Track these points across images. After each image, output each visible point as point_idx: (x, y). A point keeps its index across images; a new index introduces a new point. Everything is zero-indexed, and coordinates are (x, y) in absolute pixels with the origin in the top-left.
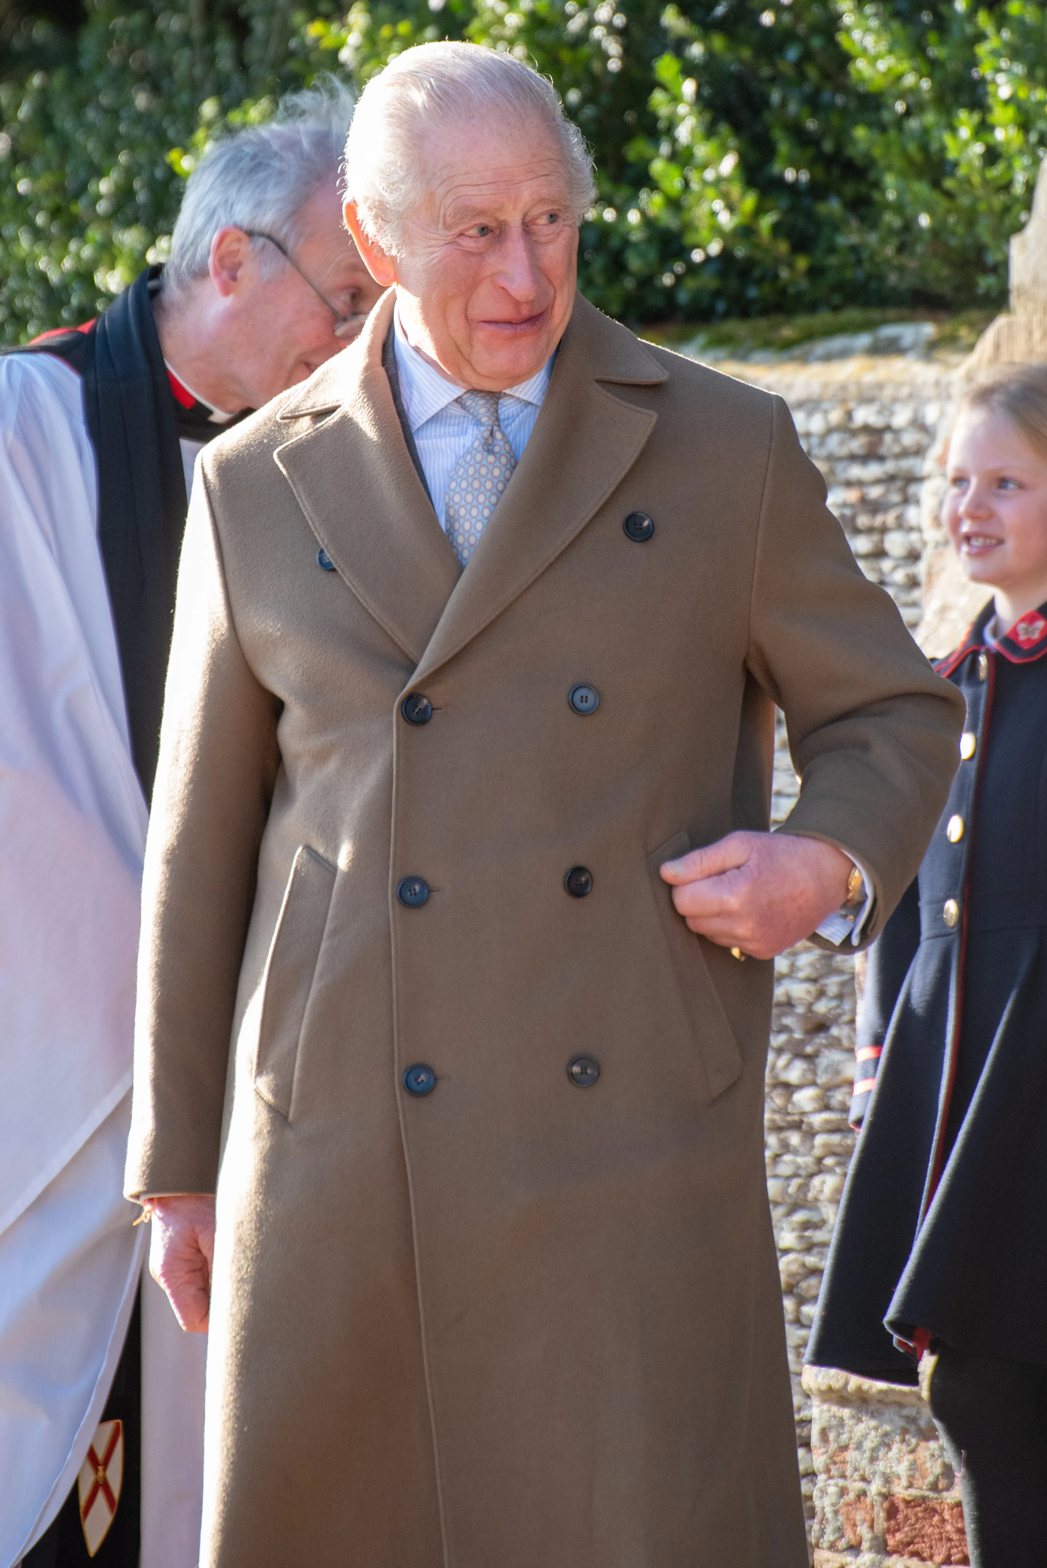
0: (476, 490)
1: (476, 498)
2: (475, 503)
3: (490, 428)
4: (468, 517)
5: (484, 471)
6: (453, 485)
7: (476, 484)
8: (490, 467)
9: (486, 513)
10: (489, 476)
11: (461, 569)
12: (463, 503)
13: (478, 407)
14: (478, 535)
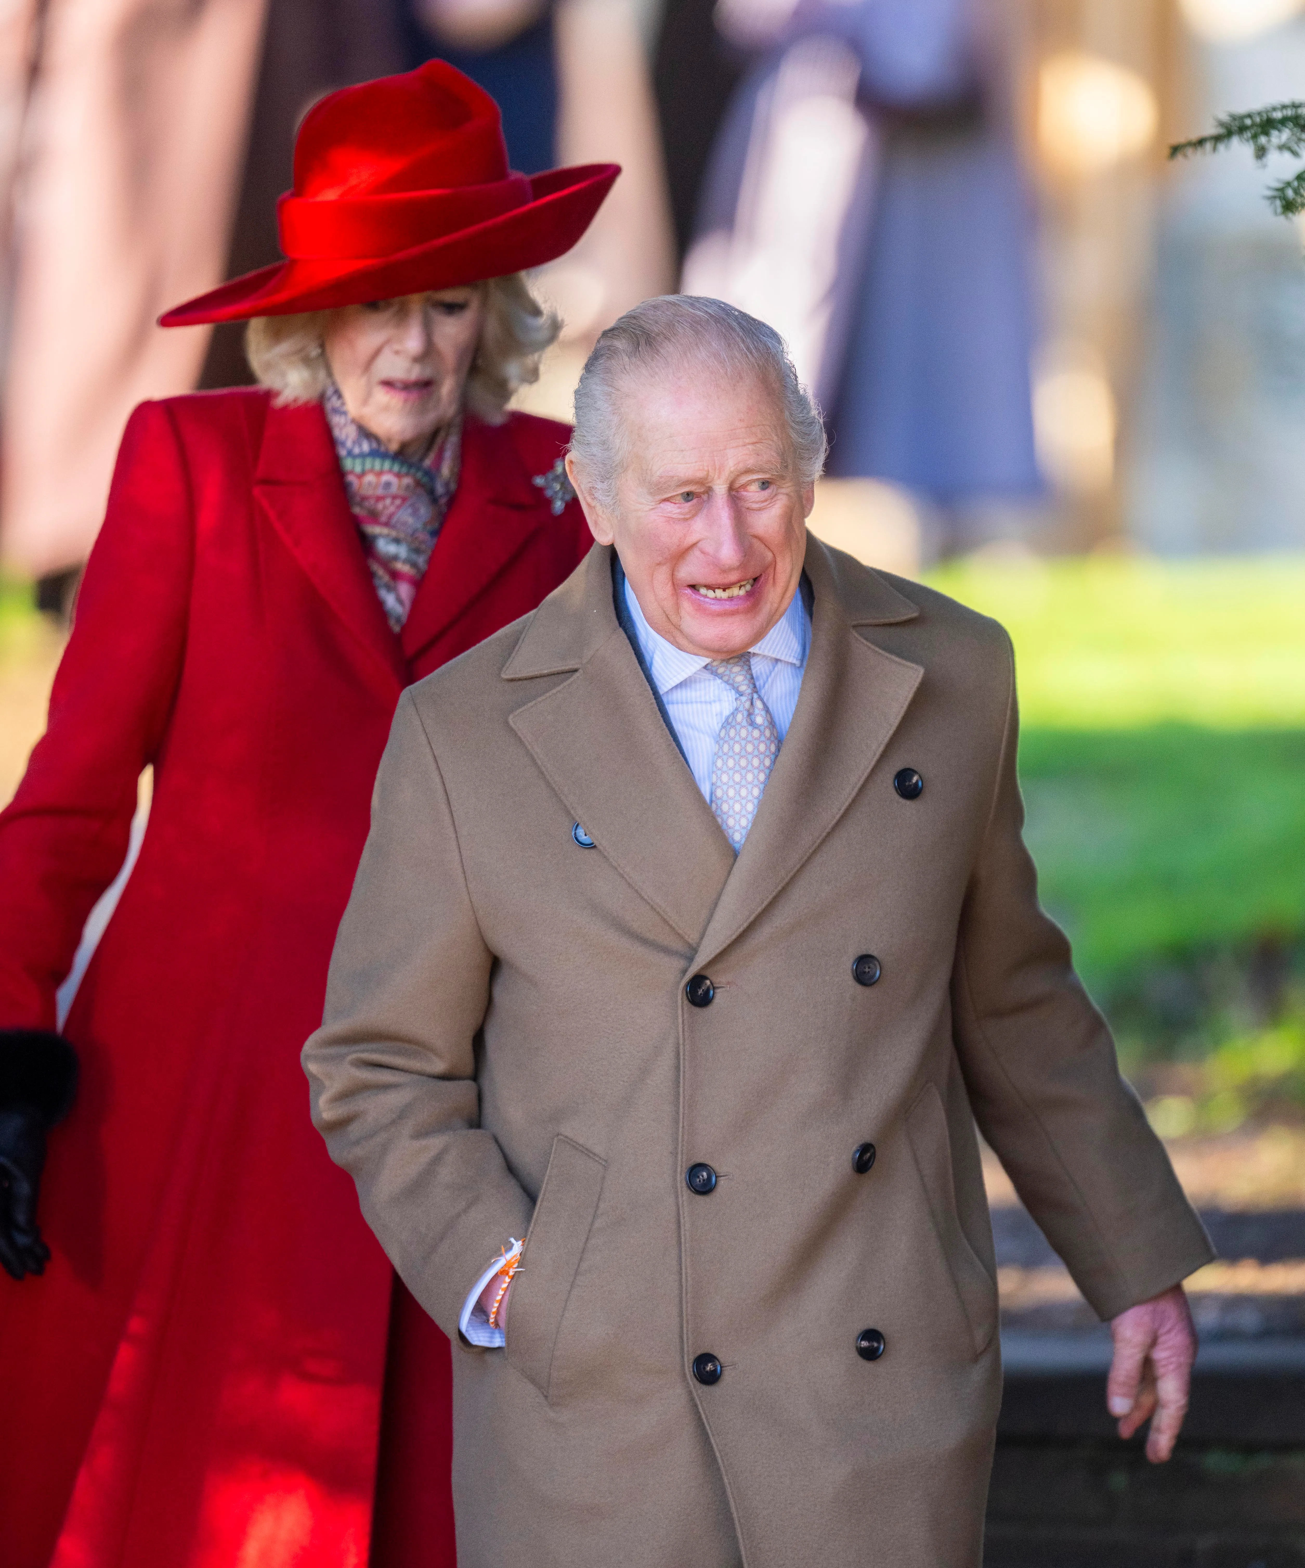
0: (744, 768)
1: (743, 777)
2: (744, 783)
3: (750, 697)
4: (737, 798)
5: (750, 748)
6: (719, 763)
7: (743, 762)
8: (756, 742)
9: (756, 792)
10: (756, 753)
11: (735, 855)
12: (731, 783)
13: (734, 675)
14: (750, 817)
